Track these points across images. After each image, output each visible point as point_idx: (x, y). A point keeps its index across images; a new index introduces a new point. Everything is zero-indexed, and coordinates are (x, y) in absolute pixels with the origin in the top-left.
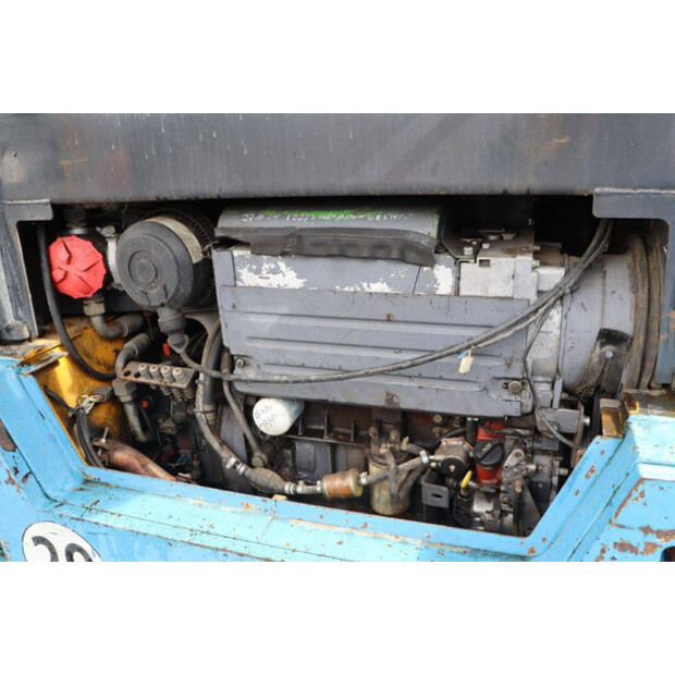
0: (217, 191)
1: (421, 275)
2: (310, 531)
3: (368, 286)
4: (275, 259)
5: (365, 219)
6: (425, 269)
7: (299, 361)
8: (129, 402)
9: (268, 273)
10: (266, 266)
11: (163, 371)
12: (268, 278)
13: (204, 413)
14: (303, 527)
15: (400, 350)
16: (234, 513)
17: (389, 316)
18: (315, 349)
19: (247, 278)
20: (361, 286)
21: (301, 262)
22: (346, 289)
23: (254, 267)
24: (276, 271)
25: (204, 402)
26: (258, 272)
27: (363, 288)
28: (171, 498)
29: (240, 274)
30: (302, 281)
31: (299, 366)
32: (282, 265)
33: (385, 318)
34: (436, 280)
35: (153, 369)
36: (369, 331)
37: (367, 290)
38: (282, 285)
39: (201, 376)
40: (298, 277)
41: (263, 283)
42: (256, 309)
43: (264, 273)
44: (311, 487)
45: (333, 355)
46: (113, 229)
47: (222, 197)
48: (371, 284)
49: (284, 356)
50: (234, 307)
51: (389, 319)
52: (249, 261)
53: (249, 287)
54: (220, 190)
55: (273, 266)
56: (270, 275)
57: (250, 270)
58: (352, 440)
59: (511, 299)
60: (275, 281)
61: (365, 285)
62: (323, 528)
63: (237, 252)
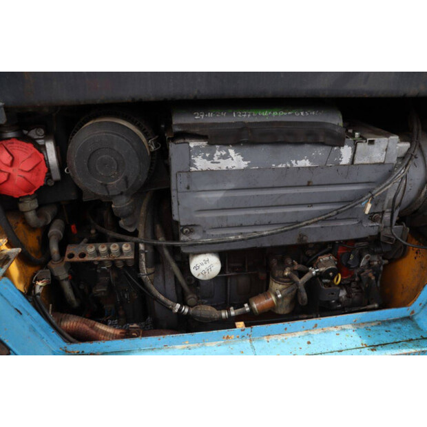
0: (196, 92)
1: (332, 152)
2: (283, 341)
3: (296, 163)
4: (226, 147)
5: (293, 114)
6: (336, 148)
7: (239, 223)
8: (66, 279)
9: (219, 159)
10: (218, 153)
11: (112, 248)
12: (219, 163)
13: (148, 275)
14: (276, 340)
15: (311, 205)
16: (219, 345)
17: (309, 182)
18: (252, 212)
19: (201, 163)
20: (290, 163)
21: (247, 149)
22: (280, 166)
23: (207, 155)
24: (226, 157)
25: (146, 267)
26: (211, 158)
27: (292, 165)
28: (159, 349)
29: (194, 161)
30: (246, 163)
31: (238, 226)
32: (232, 152)
33: (306, 183)
34: (341, 155)
35: (103, 249)
36: (294, 194)
37: (295, 165)
38: (230, 167)
39: (142, 247)
40: (244, 160)
41: (214, 167)
42: (207, 188)
43: (216, 159)
44: (240, 310)
45: (265, 214)
46: (42, 131)
47: (198, 97)
48: (298, 161)
49: (227, 220)
50: (188, 188)
51: (309, 185)
52: (204, 150)
53: (202, 171)
54: (199, 91)
55: (224, 153)
56: (221, 161)
57: (204, 157)
58: (247, 270)
59: (383, 163)
60: (224, 165)
61: (293, 162)
62: (289, 337)
63: (193, 144)
